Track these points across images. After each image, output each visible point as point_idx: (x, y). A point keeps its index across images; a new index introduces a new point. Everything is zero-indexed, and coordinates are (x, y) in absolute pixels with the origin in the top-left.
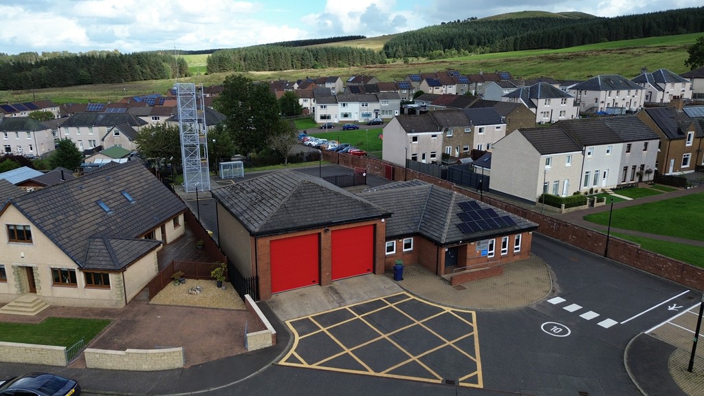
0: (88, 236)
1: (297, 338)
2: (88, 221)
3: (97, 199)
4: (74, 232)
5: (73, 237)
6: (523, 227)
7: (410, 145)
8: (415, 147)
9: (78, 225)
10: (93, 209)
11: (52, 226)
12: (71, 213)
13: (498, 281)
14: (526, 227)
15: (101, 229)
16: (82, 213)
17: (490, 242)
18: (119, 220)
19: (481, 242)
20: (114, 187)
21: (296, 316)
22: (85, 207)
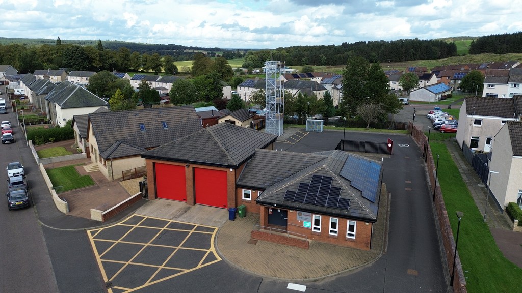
0: (117, 139)
1: (119, 224)
2: (125, 132)
3: (142, 122)
4: (111, 136)
5: (108, 138)
6: (353, 214)
7: (470, 127)
8: (476, 130)
9: (116, 133)
10: (134, 127)
11: (100, 130)
12: (119, 126)
13: (290, 251)
14: (357, 215)
15: (129, 138)
16: (124, 128)
17: (314, 216)
18: (146, 136)
19: (303, 213)
20: (160, 118)
21: (144, 214)
22: (130, 125)
